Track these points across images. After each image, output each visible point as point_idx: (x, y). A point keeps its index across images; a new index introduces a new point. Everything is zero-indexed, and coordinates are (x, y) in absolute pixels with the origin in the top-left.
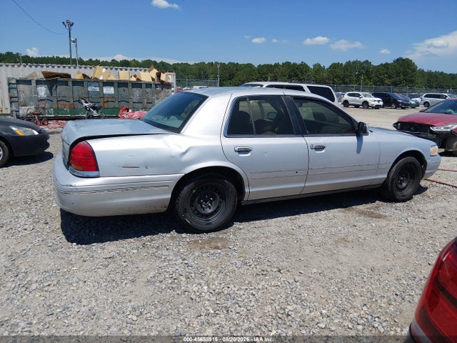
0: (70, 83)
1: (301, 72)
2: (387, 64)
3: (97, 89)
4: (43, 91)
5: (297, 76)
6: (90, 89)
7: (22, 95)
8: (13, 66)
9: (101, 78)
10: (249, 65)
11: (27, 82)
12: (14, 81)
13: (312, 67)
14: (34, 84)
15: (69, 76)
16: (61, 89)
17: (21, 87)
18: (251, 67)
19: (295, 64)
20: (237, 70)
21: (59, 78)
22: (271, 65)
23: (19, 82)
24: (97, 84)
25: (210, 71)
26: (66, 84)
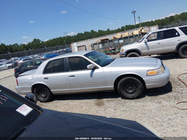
0: (108, 42)
3: (117, 42)
4: (101, 46)
6: (115, 42)
7: (95, 48)
8: (98, 38)
9: (118, 38)
11: (96, 44)
12: (93, 45)
14: (98, 44)
15: (108, 39)
16: (106, 44)
17: (95, 46)
21: (105, 41)
23: (94, 44)
24: (117, 40)
26: (107, 42)
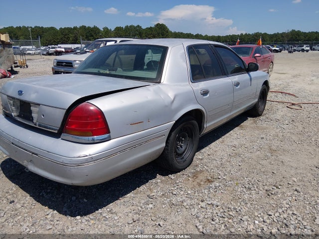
1: (95, 33)
2: (151, 27)
5: (92, 36)
10: (52, 28)
13: (103, 30)
18: (54, 30)
19: (89, 27)
20: (43, 32)
22: (71, 28)
25: (19, 33)
